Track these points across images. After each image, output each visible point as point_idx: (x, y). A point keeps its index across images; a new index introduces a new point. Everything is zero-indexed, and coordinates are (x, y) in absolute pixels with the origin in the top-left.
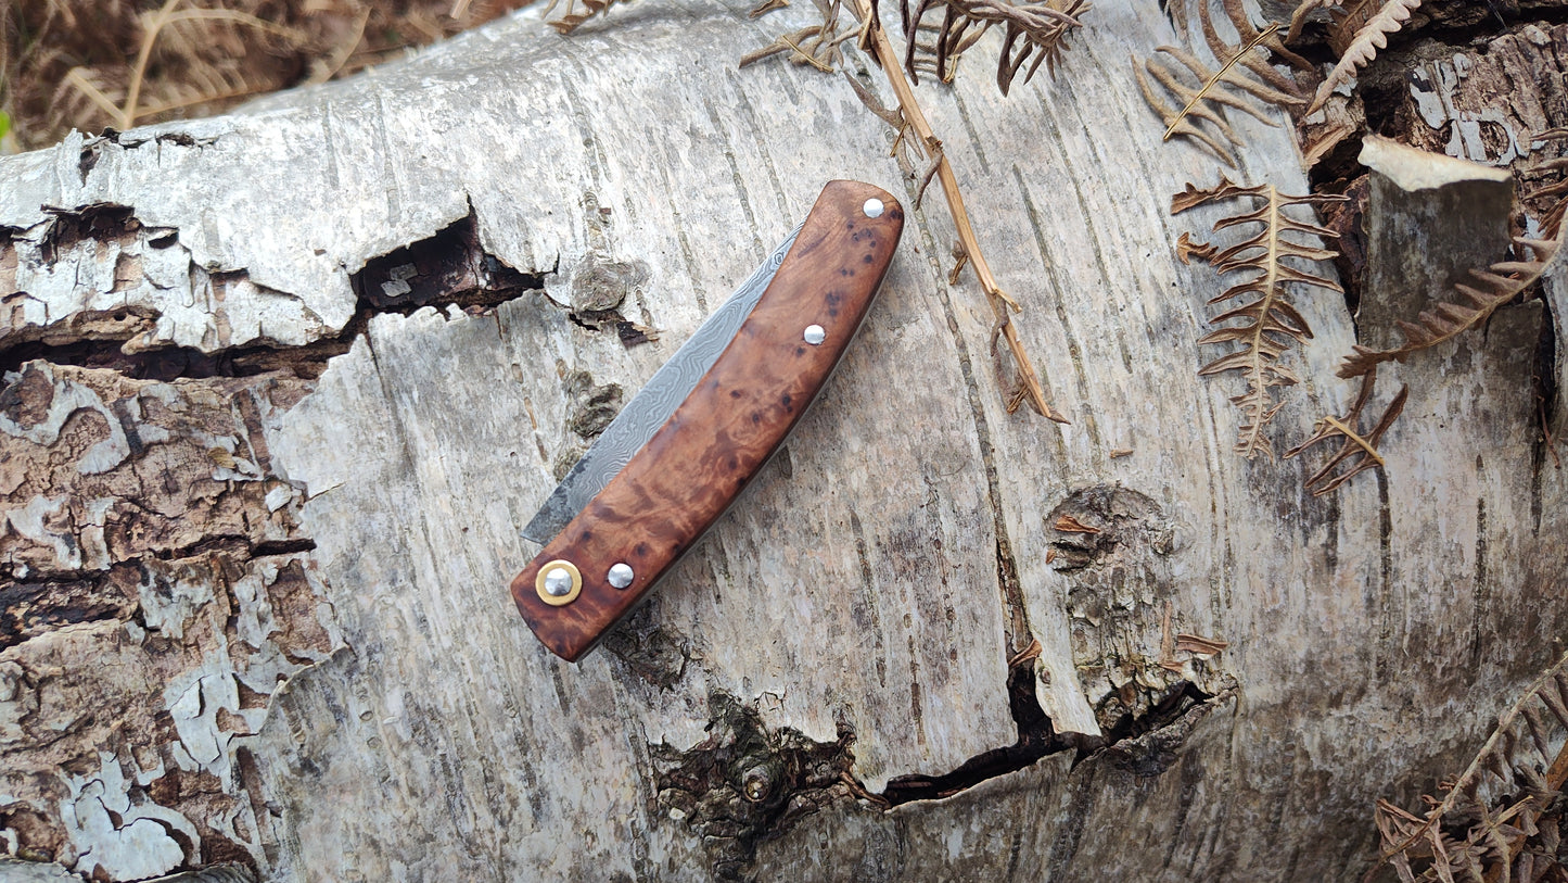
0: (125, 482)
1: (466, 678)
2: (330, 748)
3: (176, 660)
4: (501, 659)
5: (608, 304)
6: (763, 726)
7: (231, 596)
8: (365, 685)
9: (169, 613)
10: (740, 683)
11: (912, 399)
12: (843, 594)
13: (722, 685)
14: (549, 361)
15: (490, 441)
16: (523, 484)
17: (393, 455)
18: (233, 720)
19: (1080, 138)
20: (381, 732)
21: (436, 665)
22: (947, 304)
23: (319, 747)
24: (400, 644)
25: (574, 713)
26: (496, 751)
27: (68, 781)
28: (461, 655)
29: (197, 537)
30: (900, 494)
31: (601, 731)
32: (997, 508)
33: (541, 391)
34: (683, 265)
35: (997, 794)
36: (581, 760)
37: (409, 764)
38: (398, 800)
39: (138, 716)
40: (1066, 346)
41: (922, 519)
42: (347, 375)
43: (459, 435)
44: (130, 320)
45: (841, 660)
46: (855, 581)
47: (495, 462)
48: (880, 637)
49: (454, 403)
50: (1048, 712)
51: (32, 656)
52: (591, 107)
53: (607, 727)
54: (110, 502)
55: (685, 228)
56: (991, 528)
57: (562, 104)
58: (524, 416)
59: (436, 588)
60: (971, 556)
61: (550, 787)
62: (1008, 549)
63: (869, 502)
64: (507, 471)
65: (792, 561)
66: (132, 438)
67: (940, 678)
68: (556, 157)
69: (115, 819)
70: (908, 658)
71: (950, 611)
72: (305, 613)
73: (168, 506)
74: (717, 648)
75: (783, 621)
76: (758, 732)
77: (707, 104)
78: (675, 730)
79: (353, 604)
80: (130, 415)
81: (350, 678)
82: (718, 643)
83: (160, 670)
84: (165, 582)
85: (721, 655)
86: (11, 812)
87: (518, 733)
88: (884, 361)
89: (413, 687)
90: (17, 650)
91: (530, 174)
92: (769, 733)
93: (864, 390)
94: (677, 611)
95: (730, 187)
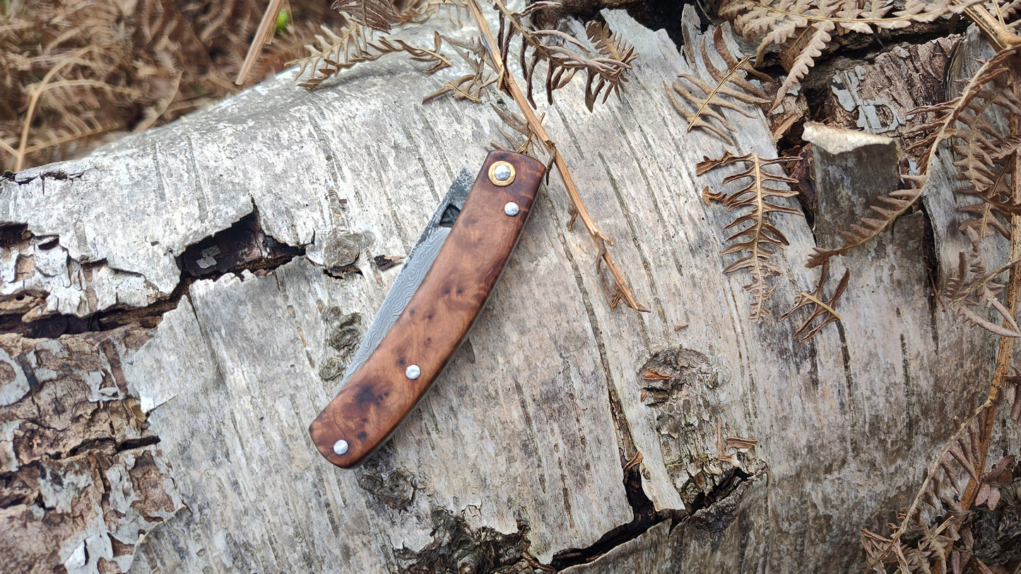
0: (27, 409)
1: (267, 520)
3: (67, 528)
4: (290, 503)
5: (348, 261)
6: (469, 528)
7: (104, 479)
8: (199, 531)
9: (61, 496)
10: (451, 501)
11: (547, 305)
12: (514, 435)
13: (440, 503)
14: (312, 302)
15: (276, 358)
16: (300, 384)
17: (210, 374)
18: (109, 565)
19: (637, 134)
20: (212, 562)
21: (246, 512)
22: (564, 243)
24: (220, 501)
25: (342, 534)
26: (290, 567)
28: (263, 504)
29: (79, 442)
30: (545, 366)
31: (361, 545)
32: (607, 369)
33: (307, 321)
34: (396, 232)
35: (624, 555)
36: (349, 566)
39: (41, 569)
40: (640, 262)
41: (560, 381)
42: (176, 323)
43: (254, 356)
44: (27, 299)
45: (516, 478)
46: (521, 426)
47: (280, 371)
48: (540, 461)
49: (249, 335)
50: (650, 498)
52: (330, 135)
53: (365, 541)
54: (16, 424)
55: (395, 208)
56: (604, 382)
57: (310, 135)
58: (298, 339)
59: (243, 460)
60: (593, 402)
62: (616, 395)
63: (526, 374)
64: (288, 376)
65: (479, 417)
66: (32, 379)
67: (581, 483)
68: (308, 168)
70: (559, 472)
71: (583, 439)
72: (155, 486)
73: (57, 423)
74: (435, 479)
75: (477, 457)
76: (465, 533)
77: (404, 128)
78: (411, 538)
79: (188, 477)
80: (29, 364)
81: (188, 528)
82: (435, 476)
83: (56, 536)
84: (58, 475)
85: (437, 484)
87: (305, 554)
88: (528, 282)
89: (231, 530)
91: (293, 181)
92: (473, 532)
93: (517, 301)
94: (407, 458)
95: (423, 180)
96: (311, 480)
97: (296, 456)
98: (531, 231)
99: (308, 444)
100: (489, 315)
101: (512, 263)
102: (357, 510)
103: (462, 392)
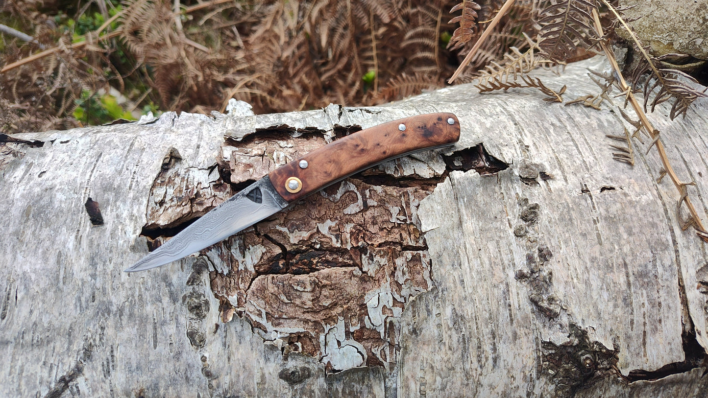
0: (358, 219)
1: (476, 305)
2: (423, 326)
3: (370, 285)
4: (490, 300)
5: (533, 176)
6: (588, 339)
7: (394, 263)
8: (440, 303)
9: (371, 267)
10: (580, 321)
11: (646, 222)
12: (619, 292)
13: (574, 321)
14: (513, 193)
15: (490, 219)
16: (502, 235)
17: (456, 220)
18: (388, 311)
19: (698, 139)
20: (442, 322)
21: (465, 298)
22: (657, 190)
23: (420, 325)
24: (453, 289)
25: (515, 325)
26: (483, 336)
27: (325, 326)
28: (475, 296)
29: (383, 241)
30: (642, 256)
31: (524, 334)
32: (679, 265)
33: (510, 203)
34: (558, 167)
35: (673, 383)
36: (515, 345)
37: (450, 337)
38: (444, 350)
40: (703, 209)
41: (650, 266)
42: (443, 190)
43: (479, 216)
45: (617, 318)
46: (624, 287)
47: (492, 226)
48: (633, 310)
49: (479, 204)
51: (321, 276)
52: (513, 113)
53: (527, 332)
54: (353, 225)
55: (557, 155)
56: (676, 273)
57: (502, 112)
58: (504, 211)
59: (468, 269)
60: (668, 283)
61: (501, 354)
62: (682, 281)
63: (630, 258)
64: (496, 230)
65: (601, 276)
66: (365, 203)
67: (655, 330)
68: (505, 128)
69: (339, 343)
70: (643, 320)
71: (660, 303)
72: (419, 273)
73: (373, 229)
74: (573, 306)
75: (597, 299)
76: (585, 341)
77: (556, 116)
78: (554, 336)
79: (439, 271)
80: (366, 195)
81: (435, 299)
82: (573, 304)
83: (364, 288)
84: (372, 255)
85: (574, 309)
86: (302, 335)
87: (492, 330)
88: (635, 207)
89: (456, 306)
90: (316, 273)
91: (497, 132)
92: (590, 343)
93: (628, 216)
94: (558, 290)
95: (571, 143)
96: (502, 289)
97: (496, 274)
98: (636, 180)
99: (504, 269)
100: (611, 221)
101: (625, 195)
102: (525, 313)
103: (593, 260)
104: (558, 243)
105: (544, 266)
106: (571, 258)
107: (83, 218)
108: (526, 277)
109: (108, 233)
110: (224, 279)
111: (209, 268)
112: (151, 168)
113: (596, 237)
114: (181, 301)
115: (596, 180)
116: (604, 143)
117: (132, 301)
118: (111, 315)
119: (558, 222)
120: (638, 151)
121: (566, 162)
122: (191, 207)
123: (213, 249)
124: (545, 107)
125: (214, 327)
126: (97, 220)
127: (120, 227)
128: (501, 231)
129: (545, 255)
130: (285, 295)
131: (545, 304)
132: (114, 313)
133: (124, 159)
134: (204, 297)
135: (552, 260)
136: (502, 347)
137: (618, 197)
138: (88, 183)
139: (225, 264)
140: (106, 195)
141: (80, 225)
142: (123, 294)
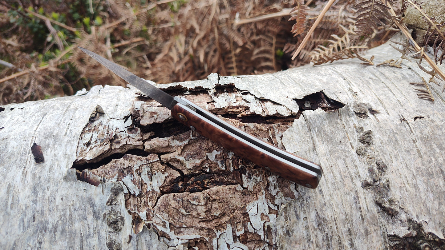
1: (334, 210)
2: (294, 228)
3: (250, 198)
4: (344, 204)
5: (364, 112)
6: (424, 231)
7: (267, 181)
8: (305, 209)
9: (250, 184)
10: (415, 217)
12: (441, 192)
13: (410, 217)
14: (351, 124)
15: (337, 143)
16: (347, 155)
17: (311, 145)
18: (265, 217)
20: (309, 224)
21: (325, 204)
23: (292, 227)
24: (315, 197)
25: (366, 223)
26: (342, 234)
27: (216, 232)
28: (332, 202)
31: (373, 230)
33: (350, 131)
34: (380, 105)
36: (367, 239)
37: (316, 236)
38: (313, 247)
39: (238, 213)
42: (299, 124)
43: (328, 141)
44: (240, 109)
45: (442, 213)
47: (338, 149)
49: (327, 133)
51: (212, 192)
52: (341, 73)
53: (375, 229)
54: (233, 153)
55: (378, 97)
57: (333, 72)
58: (346, 137)
59: (325, 182)
61: (358, 248)
64: (342, 151)
65: (425, 181)
68: (337, 82)
69: (228, 245)
72: (287, 187)
74: (408, 205)
75: (425, 199)
76: (422, 233)
78: (397, 230)
81: (301, 206)
82: (408, 204)
83: (245, 200)
84: (250, 174)
85: (409, 208)
86: (199, 241)
87: (349, 229)
88: (441, 129)
89: (318, 211)
90: (208, 190)
91: (332, 85)
92: (425, 234)
93: (437, 136)
94: (395, 193)
95: (387, 89)
96: (353, 196)
97: (346, 184)
98: (438, 111)
99: (352, 180)
100: (426, 140)
101: (432, 121)
102: (373, 213)
103: (418, 169)
104: (390, 158)
105: (382, 176)
106: (401, 169)
107: (29, 158)
108: (370, 185)
109: (47, 168)
110: (136, 199)
111: (124, 191)
112: (82, 120)
113: (417, 152)
114: (102, 218)
115: (409, 112)
116: (409, 88)
117: (64, 219)
118: (47, 232)
119: (387, 143)
120: (435, 92)
121: (386, 102)
122: (111, 145)
123: (127, 176)
124: (362, 69)
125: (128, 238)
126: (39, 158)
127: (56, 163)
128: (346, 152)
129: (382, 168)
130: (184, 208)
131: (387, 205)
132: (50, 230)
133: (62, 116)
134: (120, 214)
135: (388, 171)
136: (358, 242)
137: (428, 123)
138: (34, 134)
139: (137, 187)
140: (47, 141)
141: (26, 163)
142: (57, 214)
